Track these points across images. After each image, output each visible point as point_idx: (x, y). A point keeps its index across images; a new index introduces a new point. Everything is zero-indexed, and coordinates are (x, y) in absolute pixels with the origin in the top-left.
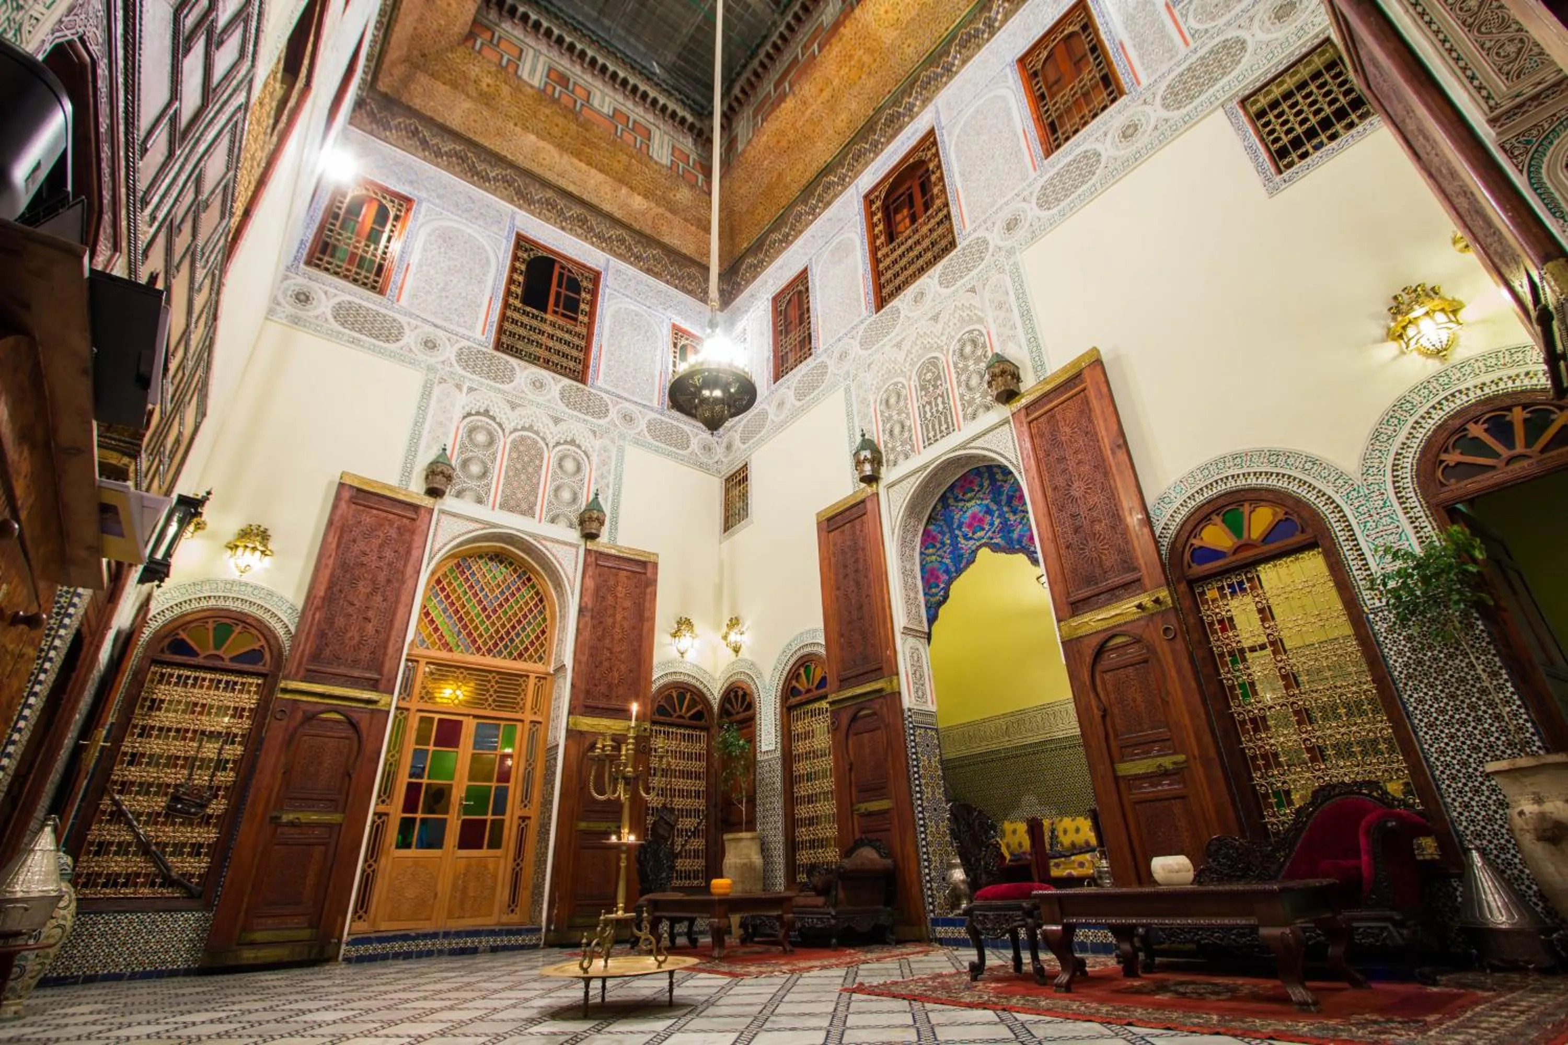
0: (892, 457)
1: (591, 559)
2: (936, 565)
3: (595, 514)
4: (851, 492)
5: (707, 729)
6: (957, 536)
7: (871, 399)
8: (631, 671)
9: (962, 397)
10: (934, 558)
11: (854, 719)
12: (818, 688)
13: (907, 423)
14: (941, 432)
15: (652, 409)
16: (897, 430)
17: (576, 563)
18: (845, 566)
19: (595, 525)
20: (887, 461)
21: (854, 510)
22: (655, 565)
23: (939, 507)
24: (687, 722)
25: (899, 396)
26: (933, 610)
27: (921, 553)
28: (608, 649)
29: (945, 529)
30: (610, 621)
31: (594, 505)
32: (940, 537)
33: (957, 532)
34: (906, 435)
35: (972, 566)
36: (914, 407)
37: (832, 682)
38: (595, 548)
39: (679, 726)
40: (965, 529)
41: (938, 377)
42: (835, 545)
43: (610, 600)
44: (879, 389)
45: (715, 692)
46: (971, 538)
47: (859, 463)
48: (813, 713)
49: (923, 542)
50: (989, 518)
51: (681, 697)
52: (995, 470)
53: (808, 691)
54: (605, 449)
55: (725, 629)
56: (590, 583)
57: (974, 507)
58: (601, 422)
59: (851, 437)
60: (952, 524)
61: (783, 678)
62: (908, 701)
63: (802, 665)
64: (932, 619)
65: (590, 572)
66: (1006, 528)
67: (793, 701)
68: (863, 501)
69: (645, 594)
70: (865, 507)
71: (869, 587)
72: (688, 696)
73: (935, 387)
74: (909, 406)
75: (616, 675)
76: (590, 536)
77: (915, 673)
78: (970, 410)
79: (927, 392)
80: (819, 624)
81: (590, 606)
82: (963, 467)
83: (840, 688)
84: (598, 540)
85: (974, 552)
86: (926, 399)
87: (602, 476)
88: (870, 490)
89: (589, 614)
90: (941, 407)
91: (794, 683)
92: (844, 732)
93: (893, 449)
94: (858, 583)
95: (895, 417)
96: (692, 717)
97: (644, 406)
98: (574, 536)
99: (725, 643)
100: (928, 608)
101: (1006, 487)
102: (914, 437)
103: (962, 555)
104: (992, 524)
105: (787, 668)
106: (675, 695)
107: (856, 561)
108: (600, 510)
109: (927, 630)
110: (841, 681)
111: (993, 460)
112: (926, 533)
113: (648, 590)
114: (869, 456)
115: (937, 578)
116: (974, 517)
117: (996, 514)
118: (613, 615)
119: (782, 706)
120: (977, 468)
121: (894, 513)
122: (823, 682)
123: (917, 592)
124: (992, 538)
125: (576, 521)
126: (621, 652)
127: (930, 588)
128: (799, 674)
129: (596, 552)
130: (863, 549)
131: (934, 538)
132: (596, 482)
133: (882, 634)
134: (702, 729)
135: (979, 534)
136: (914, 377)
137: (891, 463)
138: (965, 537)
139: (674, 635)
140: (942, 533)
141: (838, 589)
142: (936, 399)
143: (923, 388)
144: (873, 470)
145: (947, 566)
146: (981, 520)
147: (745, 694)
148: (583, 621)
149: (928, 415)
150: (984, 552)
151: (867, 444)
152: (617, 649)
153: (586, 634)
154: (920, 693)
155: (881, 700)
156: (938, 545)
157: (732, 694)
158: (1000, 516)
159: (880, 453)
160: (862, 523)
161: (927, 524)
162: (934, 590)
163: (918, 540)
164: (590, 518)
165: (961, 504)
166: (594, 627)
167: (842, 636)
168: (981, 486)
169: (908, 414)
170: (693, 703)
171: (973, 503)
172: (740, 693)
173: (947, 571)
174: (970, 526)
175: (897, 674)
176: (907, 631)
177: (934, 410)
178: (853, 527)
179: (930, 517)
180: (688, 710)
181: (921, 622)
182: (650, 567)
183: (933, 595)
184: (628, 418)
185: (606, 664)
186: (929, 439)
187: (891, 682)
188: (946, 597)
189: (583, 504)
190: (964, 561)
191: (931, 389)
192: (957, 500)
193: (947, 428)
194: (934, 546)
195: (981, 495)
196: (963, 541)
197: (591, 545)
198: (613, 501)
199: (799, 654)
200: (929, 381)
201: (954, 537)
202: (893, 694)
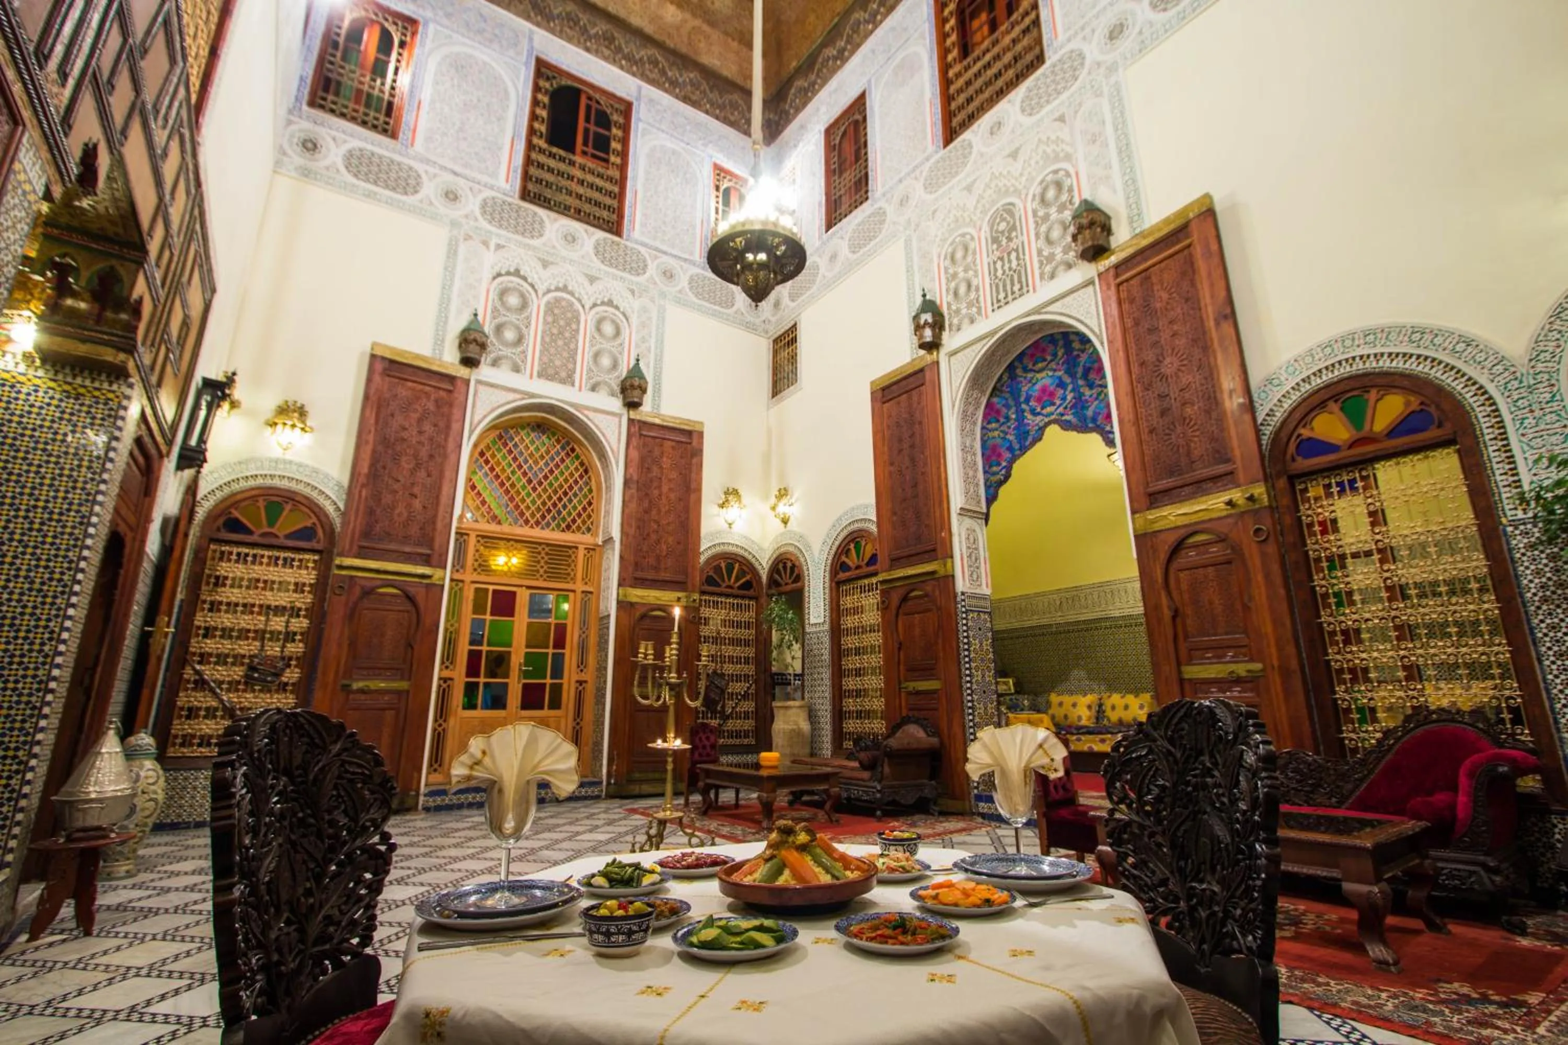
0: (955, 321)
1: (635, 429)
2: (999, 441)
3: (636, 382)
4: (908, 360)
5: (756, 598)
6: (1023, 411)
7: (935, 251)
8: (679, 543)
9: (1040, 252)
10: (996, 433)
11: (905, 599)
12: (868, 564)
13: (975, 282)
14: (1013, 293)
15: (693, 263)
16: (962, 290)
17: (620, 433)
18: (900, 440)
19: (637, 392)
20: (950, 325)
21: (911, 379)
22: (701, 434)
23: (1005, 378)
24: (735, 592)
25: (966, 249)
26: (992, 490)
27: (983, 428)
28: (655, 521)
29: (1011, 402)
30: (656, 492)
31: (636, 372)
32: (1004, 410)
33: (1024, 406)
34: (973, 295)
35: (1039, 445)
36: (983, 261)
37: (883, 559)
38: (638, 417)
39: (727, 596)
40: (1032, 403)
41: (1014, 228)
42: (890, 416)
43: (655, 471)
44: (944, 240)
45: (764, 562)
46: (1039, 414)
47: (918, 328)
48: (863, 590)
49: (985, 416)
50: (1060, 392)
51: (730, 569)
52: (1072, 337)
53: (858, 567)
54: (644, 310)
55: (773, 500)
56: (635, 454)
57: (1045, 379)
58: (641, 279)
59: (911, 296)
60: (1019, 396)
61: (833, 552)
62: (961, 585)
63: (852, 540)
64: (991, 500)
65: (634, 442)
66: (1079, 404)
67: (842, 576)
68: (922, 370)
69: (690, 464)
70: (924, 377)
71: (925, 464)
72: (737, 566)
73: (1009, 239)
74: (978, 261)
75: (664, 547)
76: (632, 405)
77: (970, 556)
78: (1048, 269)
79: (1000, 246)
80: (872, 499)
81: (635, 477)
82: (1035, 333)
83: (891, 568)
84: (641, 408)
85: (1042, 430)
86: (997, 254)
87: (644, 340)
88: (929, 358)
89: (634, 486)
90: (1014, 264)
91: (844, 558)
92: (894, 612)
93: (958, 311)
94: (913, 460)
95: (961, 275)
96: (741, 587)
97: (685, 260)
98: (616, 404)
99: (773, 513)
100: (987, 487)
101: (1084, 358)
102: (981, 299)
103: (1028, 432)
104: (1064, 399)
105: (837, 543)
106: (723, 565)
107: (912, 436)
108: (642, 377)
109: (984, 510)
110: (892, 560)
111: (1071, 326)
112: (989, 406)
113: (694, 461)
114: (930, 320)
115: (999, 455)
116: (1044, 390)
117: (1070, 387)
118: (659, 487)
119: (831, 580)
120: (1052, 335)
121: (955, 384)
122: (873, 560)
123: (976, 471)
124: (1062, 415)
125: (617, 389)
126: (668, 524)
127: (990, 466)
128: (849, 550)
129: (639, 421)
130: (920, 423)
131: (998, 412)
132: (637, 346)
133: (938, 514)
134: (751, 598)
135: (1049, 409)
136: (986, 228)
137: (954, 328)
138: (1034, 413)
139: (722, 506)
140: (1008, 407)
141: (892, 464)
142: (1009, 254)
143: (995, 240)
144: (934, 336)
145: (1010, 442)
146: (1052, 394)
147: (793, 567)
148: (629, 493)
149: (1000, 273)
150: (1053, 431)
151: (929, 306)
152: (664, 522)
153: (633, 506)
154: (975, 577)
155: (933, 582)
156: (1002, 420)
157: (781, 566)
158: (1073, 390)
159: (942, 316)
160: (920, 395)
161: (991, 395)
162: (995, 469)
163: (980, 414)
164: (632, 386)
165: (1030, 375)
166: (640, 499)
167: (895, 514)
168: (1055, 355)
169: (976, 272)
170: (742, 573)
171: (1044, 374)
172: (789, 565)
173: (1010, 449)
174: (1039, 400)
175: (952, 557)
176: (964, 512)
177: (1007, 267)
178: (910, 398)
179: (994, 389)
180: (737, 579)
181: (979, 502)
182: (695, 436)
183: (994, 474)
184: (669, 275)
185: (654, 537)
186: (998, 301)
187: (945, 565)
188: (1007, 477)
189: (623, 371)
190: (1030, 439)
191: (1004, 241)
192: (1026, 370)
193: (1021, 289)
194: (998, 421)
195: (1053, 365)
196: (1029, 416)
197: (633, 414)
198: (655, 368)
199: (850, 529)
200: (1002, 232)
201: (1020, 412)
202: (947, 577)
